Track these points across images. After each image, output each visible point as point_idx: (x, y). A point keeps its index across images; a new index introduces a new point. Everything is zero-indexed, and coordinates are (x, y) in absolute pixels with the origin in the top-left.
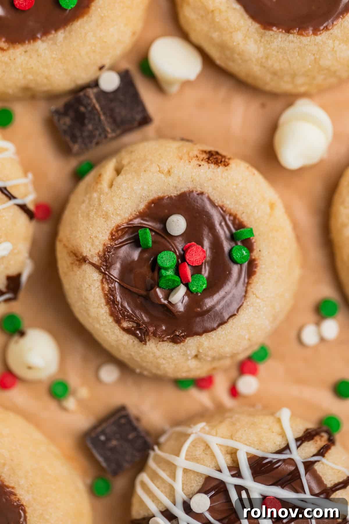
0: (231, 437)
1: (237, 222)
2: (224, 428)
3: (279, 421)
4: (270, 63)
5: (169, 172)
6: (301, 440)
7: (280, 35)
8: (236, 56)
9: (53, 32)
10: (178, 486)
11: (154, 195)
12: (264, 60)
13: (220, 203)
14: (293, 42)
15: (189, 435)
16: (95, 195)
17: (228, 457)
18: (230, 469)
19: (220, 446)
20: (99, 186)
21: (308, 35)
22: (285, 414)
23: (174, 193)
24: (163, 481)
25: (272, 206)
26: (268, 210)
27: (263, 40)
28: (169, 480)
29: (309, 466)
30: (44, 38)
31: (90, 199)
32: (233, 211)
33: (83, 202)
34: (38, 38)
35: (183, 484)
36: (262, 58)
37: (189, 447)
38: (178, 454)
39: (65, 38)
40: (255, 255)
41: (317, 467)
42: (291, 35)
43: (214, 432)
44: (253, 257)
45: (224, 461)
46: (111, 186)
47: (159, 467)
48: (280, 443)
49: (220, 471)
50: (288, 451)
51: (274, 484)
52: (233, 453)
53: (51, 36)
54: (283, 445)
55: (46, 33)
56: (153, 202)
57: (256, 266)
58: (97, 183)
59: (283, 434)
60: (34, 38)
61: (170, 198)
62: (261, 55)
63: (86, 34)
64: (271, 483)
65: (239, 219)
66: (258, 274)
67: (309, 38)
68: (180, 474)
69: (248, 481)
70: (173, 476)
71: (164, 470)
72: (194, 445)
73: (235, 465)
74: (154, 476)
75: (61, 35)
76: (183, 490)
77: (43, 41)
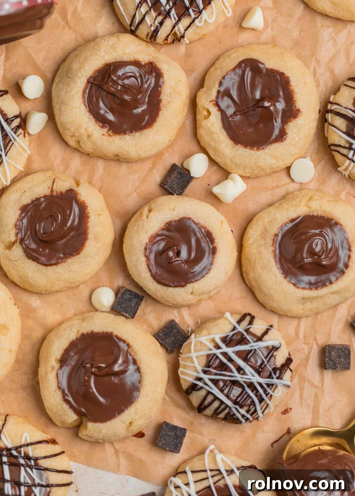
0: (209, 334)
1: (206, 230)
2: (204, 332)
3: (226, 318)
4: (235, 160)
5: (174, 209)
6: (239, 322)
7: (242, 148)
8: (220, 155)
9: (134, 132)
10: (197, 364)
11: (167, 220)
12: (233, 158)
13: (198, 222)
14: (247, 152)
15: (191, 342)
16: (141, 222)
17: (212, 343)
18: (215, 347)
19: (207, 340)
20: (142, 218)
21: (254, 150)
22: (228, 315)
23: (177, 219)
24: (190, 366)
25: (222, 222)
26: (220, 224)
27: (234, 149)
28: (192, 365)
29: (247, 331)
30: (130, 134)
31: (138, 225)
32: (204, 226)
33: (135, 226)
34: (127, 134)
35: (198, 363)
36: (232, 157)
37: (194, 347)
38: (190, 352)
39: (139, 136)
40: (215, 245)
41: (251, 330)
42: (247, 149)
43: (201, 335)
44: (215, 246)
45: (211, 345)
46: (147, 217)
47: (185, 362)
48: (230, 327)
49: (211, 350)
50: (236, 329)
51: (237, 345)
52: (213, 340)
53: (133, 134)
54: (233, 327)
55: (131, 132)
56: (167, 223)
57: (216, 249)
58: (141, 217)
59: (230, 323)
60: (125, 133)
61: (175, 221)
62: (231, 156)
63: (149, 136)
64: (235, 345)
65: (207, 229)
66: (217, 253)
67: (254, 152)
68: (195, 359)
69: (225, 349)
70: (193, 362)
71: (188, 362)
72: (195, 345)
73: (216, 345)
74: (185, 367)
75: (137, 134)
76: (200, 366)
77: (129, 135)
